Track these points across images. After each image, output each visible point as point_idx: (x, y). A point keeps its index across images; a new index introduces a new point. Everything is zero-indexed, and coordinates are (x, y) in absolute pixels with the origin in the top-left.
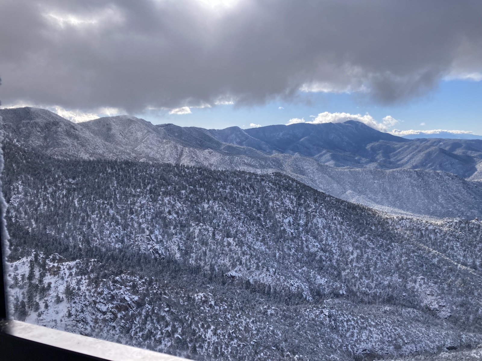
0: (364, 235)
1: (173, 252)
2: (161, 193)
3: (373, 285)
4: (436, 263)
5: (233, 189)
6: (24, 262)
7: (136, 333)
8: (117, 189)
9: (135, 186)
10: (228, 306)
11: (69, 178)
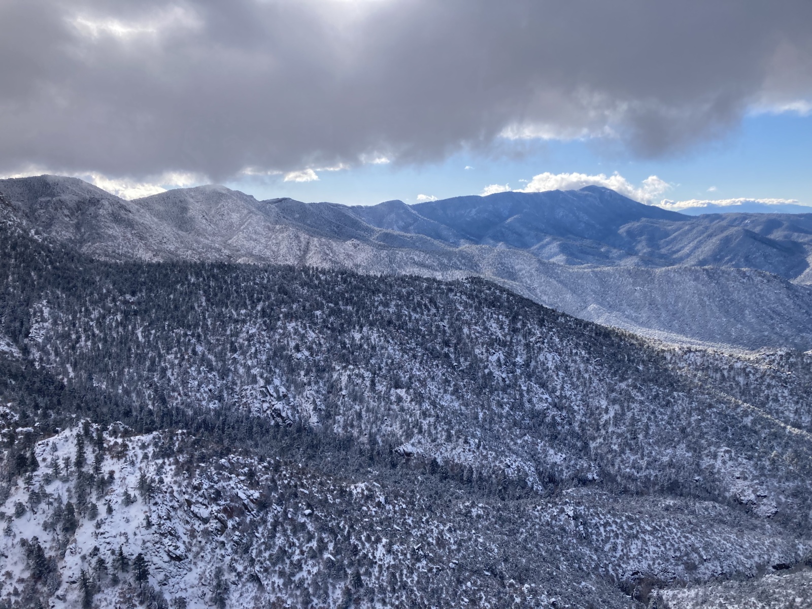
0: (626, 379)
1: (305, 413)
2: (281, 315)
3: (643, 463)
4: (749, 424)
5: (401, 306)
6: (66, 437)
7: (261, 552)
8: (208, 311)
9: (237, 305)
10: (407, 504)
11: (125, 293)
